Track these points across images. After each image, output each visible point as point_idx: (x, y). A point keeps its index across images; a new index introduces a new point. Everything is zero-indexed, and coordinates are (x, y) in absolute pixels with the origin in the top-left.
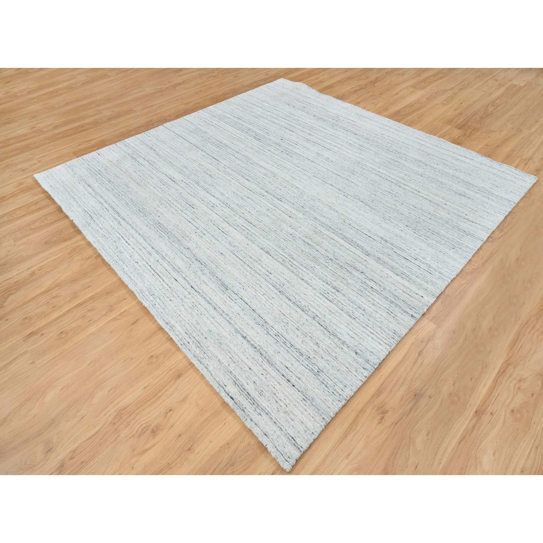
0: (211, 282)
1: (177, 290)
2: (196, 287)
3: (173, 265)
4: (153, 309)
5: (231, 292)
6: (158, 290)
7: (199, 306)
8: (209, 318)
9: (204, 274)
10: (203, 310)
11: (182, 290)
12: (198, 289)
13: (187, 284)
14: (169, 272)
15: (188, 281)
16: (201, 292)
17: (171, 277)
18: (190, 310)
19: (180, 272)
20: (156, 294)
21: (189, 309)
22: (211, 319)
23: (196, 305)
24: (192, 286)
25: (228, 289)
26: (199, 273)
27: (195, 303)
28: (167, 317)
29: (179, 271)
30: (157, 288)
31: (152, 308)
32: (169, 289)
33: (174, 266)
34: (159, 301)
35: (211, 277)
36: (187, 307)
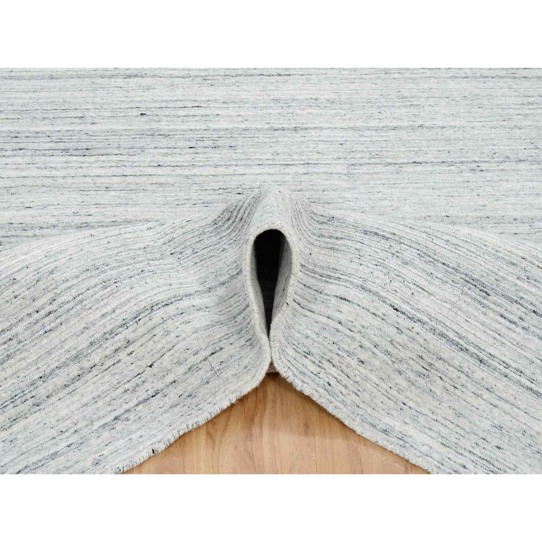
0: (436, 282)
1: (363, 327)
2: (405, 307)
3: (316, 269)
4: (332, 399)
5: (501, 301)
6: (314, 336)
7: (439, 364)
8: (479, 392)
9: (407, 264)
10: (455, 374)
11: (377, 322)
12: (413, 312)
13: (379, 304)
14: (316, 289)
15: (376, 294)
16: (425, 319)
17: (326, 297)
18: (421, 381)
19: (342, 277)
20: (314, 350)
21: (418, 379)
22: (486, 395)
23: (431, 365)
24: (396, 307)
25: (489, 292)
26: (393, 263)
27: (425, 357)
28: (375, 414)
29: (337, 275)
30: (309, 333)
31: (329, 397)
32: (339, 327)
33: (321, 271)
34: (334, 371)
35: (430, 268)
36: (413, 377)
